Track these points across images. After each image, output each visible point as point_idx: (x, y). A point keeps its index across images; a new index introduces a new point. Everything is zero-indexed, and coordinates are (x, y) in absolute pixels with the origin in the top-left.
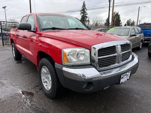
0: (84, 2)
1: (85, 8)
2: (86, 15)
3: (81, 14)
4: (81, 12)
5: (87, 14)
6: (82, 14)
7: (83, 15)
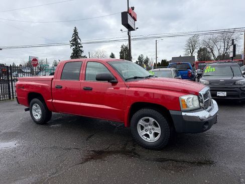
0: (75, 28)
1: (78, 38)
2: (81, 49)
3: (71, 46)
4: (72, 44)
5: (82, 47)
6: (74, 47)
7: (76, 48)
